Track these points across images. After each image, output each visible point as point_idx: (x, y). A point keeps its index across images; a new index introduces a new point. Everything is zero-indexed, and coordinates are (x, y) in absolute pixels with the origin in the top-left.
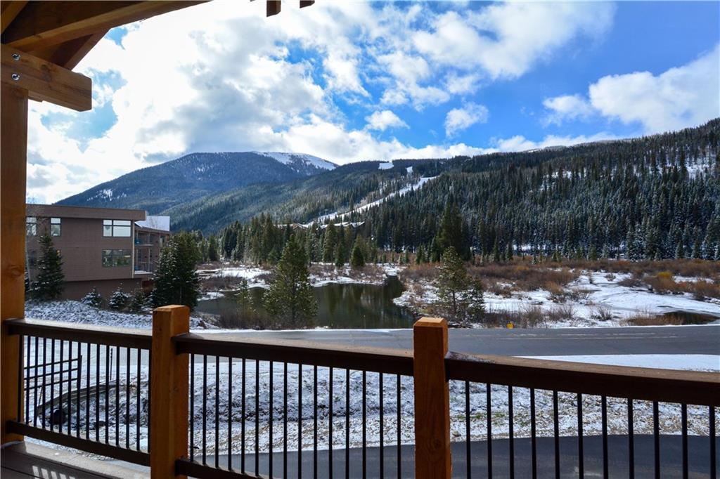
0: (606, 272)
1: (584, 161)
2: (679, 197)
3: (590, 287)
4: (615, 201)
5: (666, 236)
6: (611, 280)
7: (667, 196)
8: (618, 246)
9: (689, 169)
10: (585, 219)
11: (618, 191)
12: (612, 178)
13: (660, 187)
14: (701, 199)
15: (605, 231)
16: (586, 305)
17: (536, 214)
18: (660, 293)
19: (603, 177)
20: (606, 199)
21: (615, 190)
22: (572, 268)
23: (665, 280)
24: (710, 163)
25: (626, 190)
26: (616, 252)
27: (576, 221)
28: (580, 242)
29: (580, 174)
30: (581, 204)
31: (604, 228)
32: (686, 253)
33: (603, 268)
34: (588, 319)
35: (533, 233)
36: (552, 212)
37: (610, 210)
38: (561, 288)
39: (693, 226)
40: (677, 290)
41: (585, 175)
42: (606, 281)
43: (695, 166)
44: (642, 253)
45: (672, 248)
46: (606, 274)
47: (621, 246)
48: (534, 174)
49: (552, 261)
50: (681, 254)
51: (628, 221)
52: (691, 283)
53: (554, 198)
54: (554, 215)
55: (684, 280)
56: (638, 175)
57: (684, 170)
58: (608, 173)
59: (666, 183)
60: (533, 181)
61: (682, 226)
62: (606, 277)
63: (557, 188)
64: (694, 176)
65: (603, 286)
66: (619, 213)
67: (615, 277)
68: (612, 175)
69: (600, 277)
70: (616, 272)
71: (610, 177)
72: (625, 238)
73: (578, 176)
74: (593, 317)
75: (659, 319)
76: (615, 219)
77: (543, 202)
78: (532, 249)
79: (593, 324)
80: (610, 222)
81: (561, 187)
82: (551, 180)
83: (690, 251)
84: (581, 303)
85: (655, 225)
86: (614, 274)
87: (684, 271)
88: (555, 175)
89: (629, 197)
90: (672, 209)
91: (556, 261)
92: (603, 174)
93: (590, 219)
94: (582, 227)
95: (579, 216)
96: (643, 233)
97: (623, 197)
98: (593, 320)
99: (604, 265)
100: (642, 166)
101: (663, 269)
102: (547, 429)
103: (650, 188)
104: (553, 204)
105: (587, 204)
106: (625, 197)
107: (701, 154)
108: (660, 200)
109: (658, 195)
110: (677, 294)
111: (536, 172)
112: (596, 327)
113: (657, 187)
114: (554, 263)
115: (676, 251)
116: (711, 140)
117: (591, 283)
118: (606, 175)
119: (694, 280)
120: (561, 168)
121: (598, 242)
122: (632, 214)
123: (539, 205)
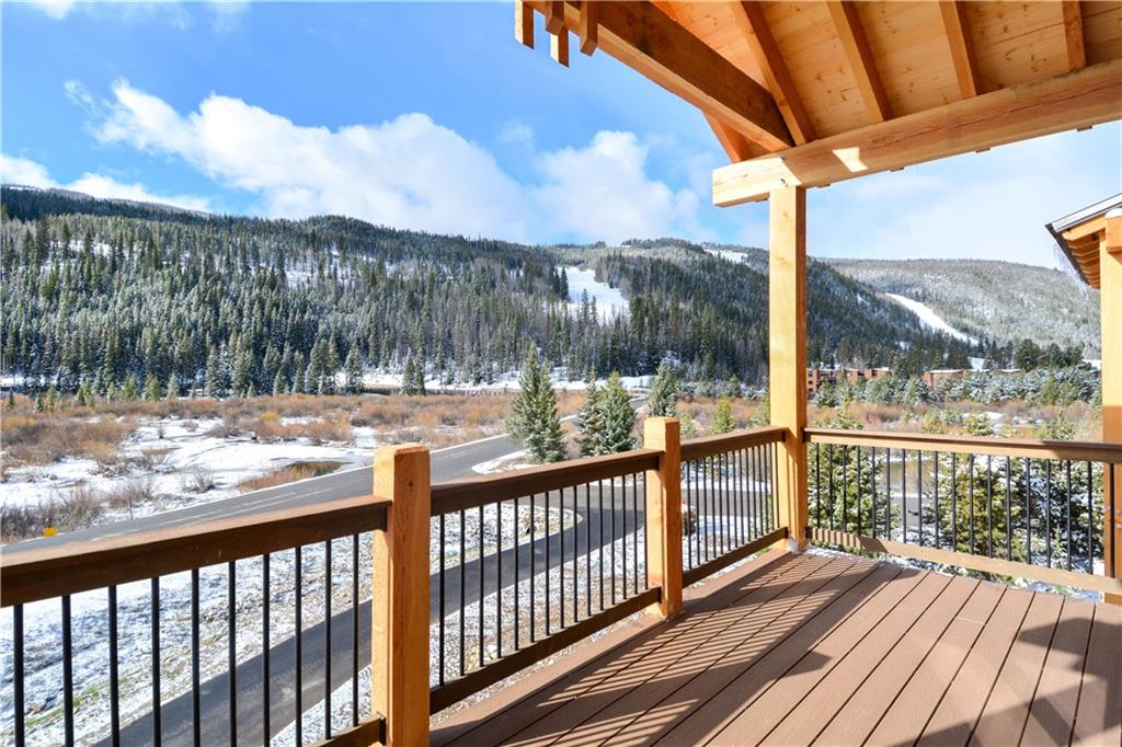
0: (181, 418)
1: (133, 231)
2: (277, 310)
3: (163, 444)
4: (189, 306)
5: (262, 363)
6: (193, 430)
7: (262, 308)
8: (193, 378)
9: (289, 275)
10: (136, 332)
11: (194, 291)
12: (183, 269)
13: (254, 294)
14: (302, 317)
15: (172, 353)
16: (168, 473)
17: (36, 314)
18: (268, 442)
19: (168, 266)
20: (175, 302)
21: (188, 290)
22: (119, 416)
23: (270, 424)
24: (312, 272)
25: (206, 291)
26: (189, 386)
27: (122, 334)
28: (128, 372)
29: (126, 253)
30: (129, 305)
31: (170, 348)
32: (287, 387)
33: (174, 412)
34: (179, 495)
35: (28, 350)
36: (71, 313)
37: (180, 319)
38: (111, 452)
39: (293, 351)
40: (289, 437)
41: (136, 257)
42: (184, 432)
43: (294, 272)
44: (229, 387)
45: (269, 380)
46: (181, 422)
47: (198, 377)
48: (29, 236)
49: (76, 406)
50: (281, 390)
51: (208, 339)
52: (301, 425)
53: (78, 290)
54: (77, 319)
55: (292, 421)
56: (223, 271)
57: (283, 275)
58: (175, 258)
59: (261, 289)
60: (27, 250)
61: (281, 350)
62: (184, 426)
63: (82, 270)
64: (295, 285)
65: (182, 441)
66: (195, 326)
67: (197, 425)
68: (182, 264)
69: (174, 427)
70: (196, 418)
71: (180, 266)
72: (204, 365)
73: (122, 256)
74: (185, 489)
75: (276, 476)
76: (189, 335)
77: (52, 294)
78: (25, 384)
79: (190, 499)
80: (182, 339)
81: (89, 270)
82: (68, 254)
83: (291, 384)
84: (157, 472)
85: (248, 348)
86: (196, 421)
87: (288, 411)
88: (77, 246)
89: (210, 302)
90: (269, 327)
91: (84, 404)
92: (167, 260)
93: (146, 332)
94: (133, 344)
95: (126, 324)
96: (233, 358)
97: (201, 301)
98: (187, 495)
99: (176, 407)
100: (228, 259)
101: (262, 408)
102: (214, 664)
103: (239, 291)
104: (74, 300)
105: (140, 306)
106: (204, 302)
107: (301, 258)
108: (254, 312)
109: (252, 304)
110: (288, 440)
111: (34, 231)
112: (196, 504)
113: (250, 294)
114: (81, 409)
115: (275, 384)
116: (313, 242)
117: (161, 437)
118: (174, 263)
119: (304, 421)
120: (89, 236)
121: (160, 370)
122: (215, 330)
123: (41, 299)
